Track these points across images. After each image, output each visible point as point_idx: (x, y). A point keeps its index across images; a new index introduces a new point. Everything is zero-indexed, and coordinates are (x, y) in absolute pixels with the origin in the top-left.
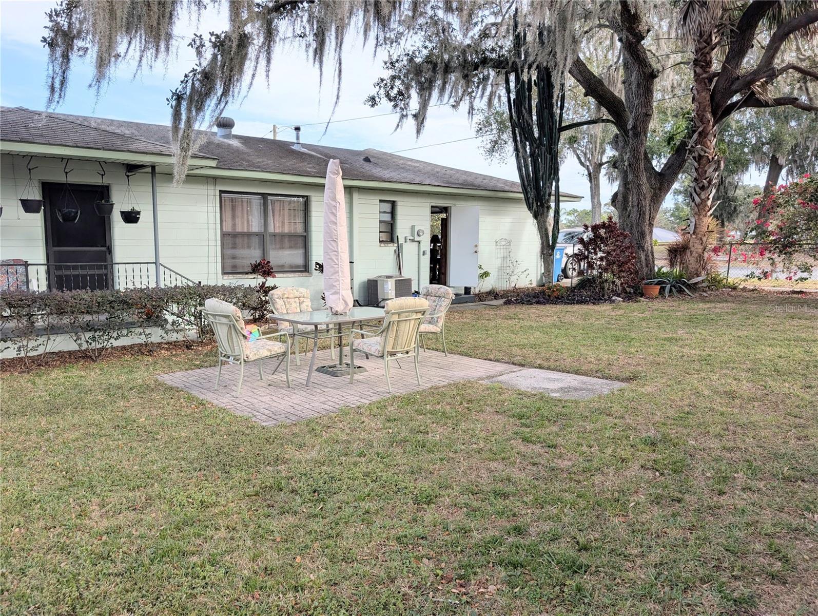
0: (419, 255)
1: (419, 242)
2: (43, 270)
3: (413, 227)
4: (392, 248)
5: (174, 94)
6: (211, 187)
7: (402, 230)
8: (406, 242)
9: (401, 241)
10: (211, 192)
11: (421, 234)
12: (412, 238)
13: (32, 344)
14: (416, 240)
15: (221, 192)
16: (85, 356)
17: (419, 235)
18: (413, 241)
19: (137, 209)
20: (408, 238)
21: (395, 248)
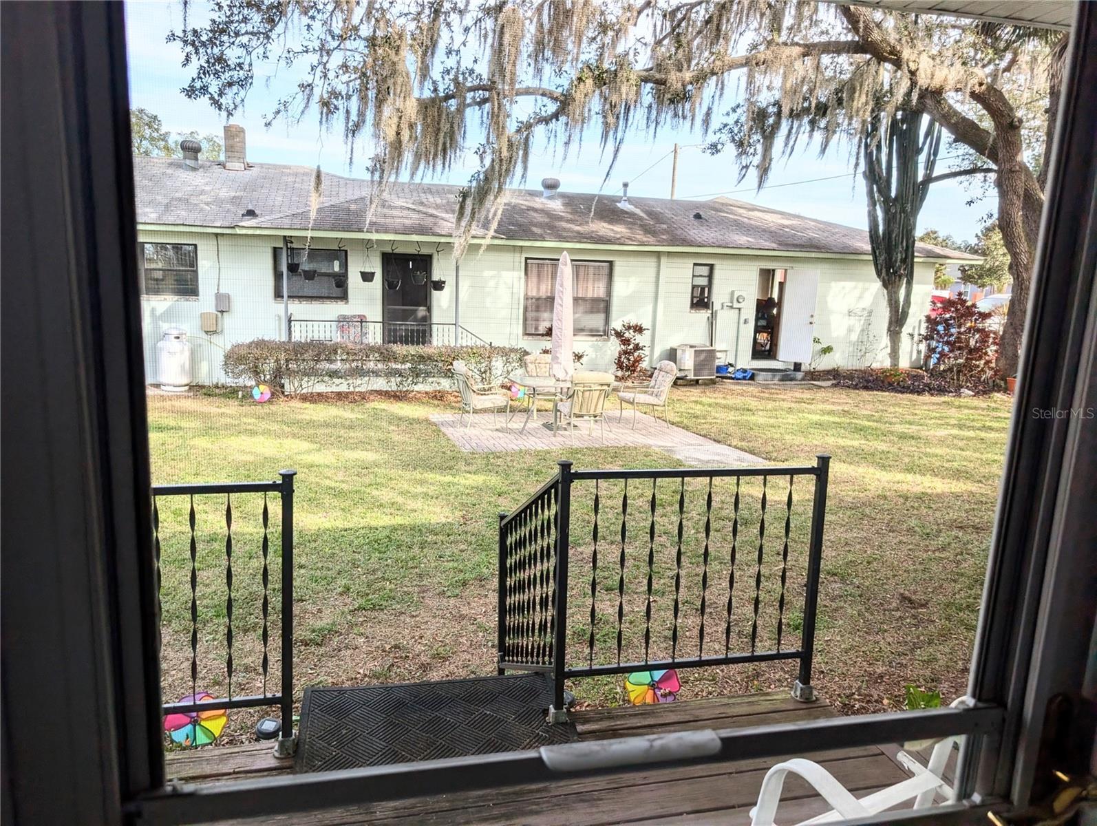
0: (739, 323)
1: (739, 309)
2: (379, 326)
3: (733, 293)
4: (704, 315)
5: (461, 192)
6: (517, 255)
7: (719, 296)
8: (722, 308)
9: (717, 306)
10: (517, 259)
11: (741, 300)
12: (730, 304)
13: (359, 382)
14: (734, 306)
15: (527, 259)
16: (396, 396)
17: (738, 302)
18: (732, 307)
19: (443, 279)
20: (725, 305)
21: (709, 315)
